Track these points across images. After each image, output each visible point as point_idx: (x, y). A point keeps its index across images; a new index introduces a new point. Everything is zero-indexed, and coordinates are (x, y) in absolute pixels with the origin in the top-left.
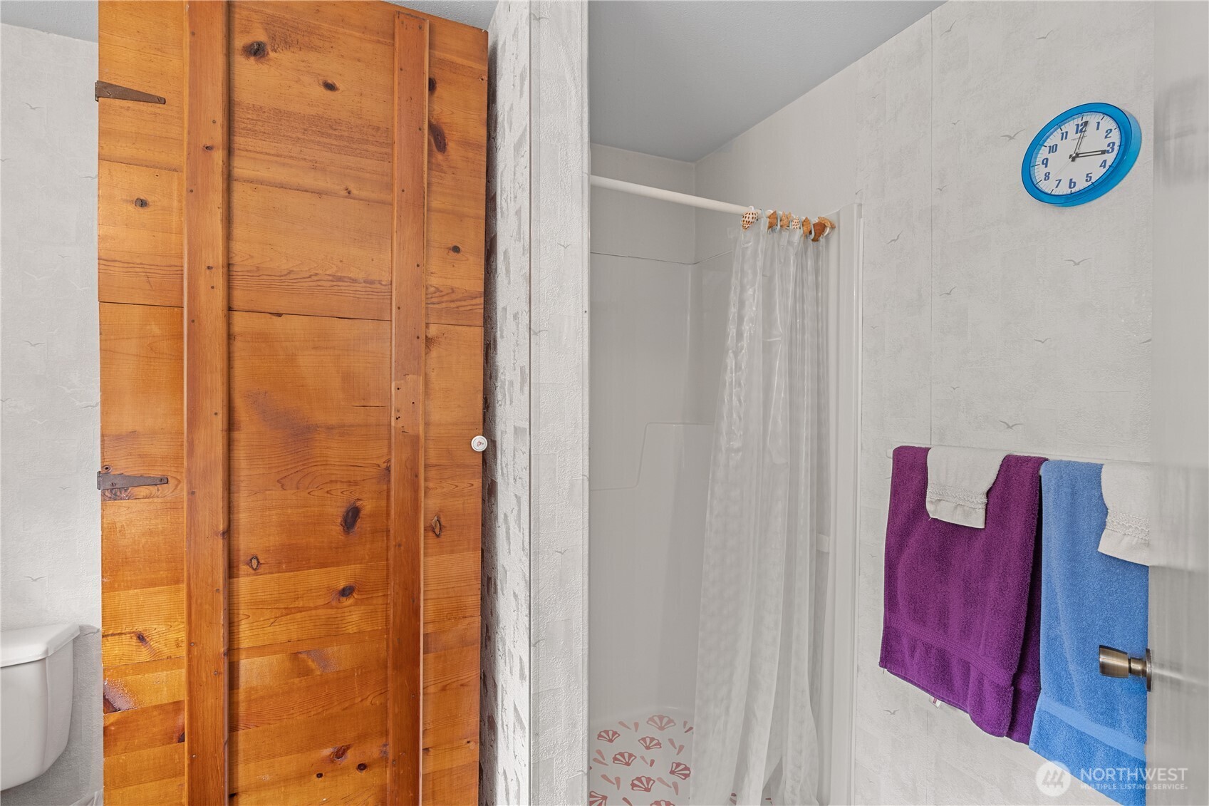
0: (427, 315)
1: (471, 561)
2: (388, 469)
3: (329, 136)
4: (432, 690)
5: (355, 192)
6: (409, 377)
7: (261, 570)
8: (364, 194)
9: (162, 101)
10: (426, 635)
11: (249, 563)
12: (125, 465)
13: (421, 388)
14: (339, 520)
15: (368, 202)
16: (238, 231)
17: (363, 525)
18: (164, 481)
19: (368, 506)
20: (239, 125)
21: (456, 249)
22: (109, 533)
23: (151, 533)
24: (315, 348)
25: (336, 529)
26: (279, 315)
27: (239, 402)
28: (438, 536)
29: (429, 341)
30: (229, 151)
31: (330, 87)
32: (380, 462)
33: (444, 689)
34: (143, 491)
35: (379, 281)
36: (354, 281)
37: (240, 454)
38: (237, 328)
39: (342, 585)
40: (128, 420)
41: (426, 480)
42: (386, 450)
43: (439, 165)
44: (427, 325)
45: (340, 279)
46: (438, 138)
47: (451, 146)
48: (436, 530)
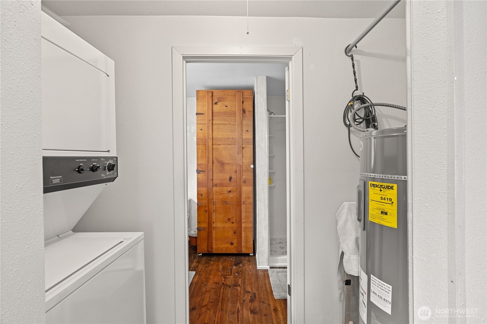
0: (242, 143)
1: (251, 188)
2: (236, 171)
3: (226, 114)
4: (244, 211)
5: (230, 123)
6: (240, 154)
7: (217, 186)
8: (232, 123)
9: (204, 114)
10: (243, 201)
11: (215, 185)
12: (200, 169)
13: (242, 156)
14: (229, 179)
15: (232, 124)
16: (214, 132)
17: (232, 180)
18: (204, 171)
19: (233, 177)
20: (214, 115)
21: (248, 131)
22: (198, 179)
23: (203, 179)
24: (225, 150)
25: (228, 181)
26: (219, 145)
27: (214, 159)
28: (245, 183)
29: (243, 148)
30: (212, 120)
31: (226, 106)
32: (235, 169)
33: (246, 212)
34: (202, 173)
35: (235, 138)
36: (231, 138)
37: (214, 167)
38: (214, 148)
39: (229, 190)
40: (200, 162)
41: (243, 173)
42: (236, 167)
43: (244, 116)
44: (243, 145)
45: (228, 138)
46: (244, 111)
47: (246, 112)
48: (245, 182)
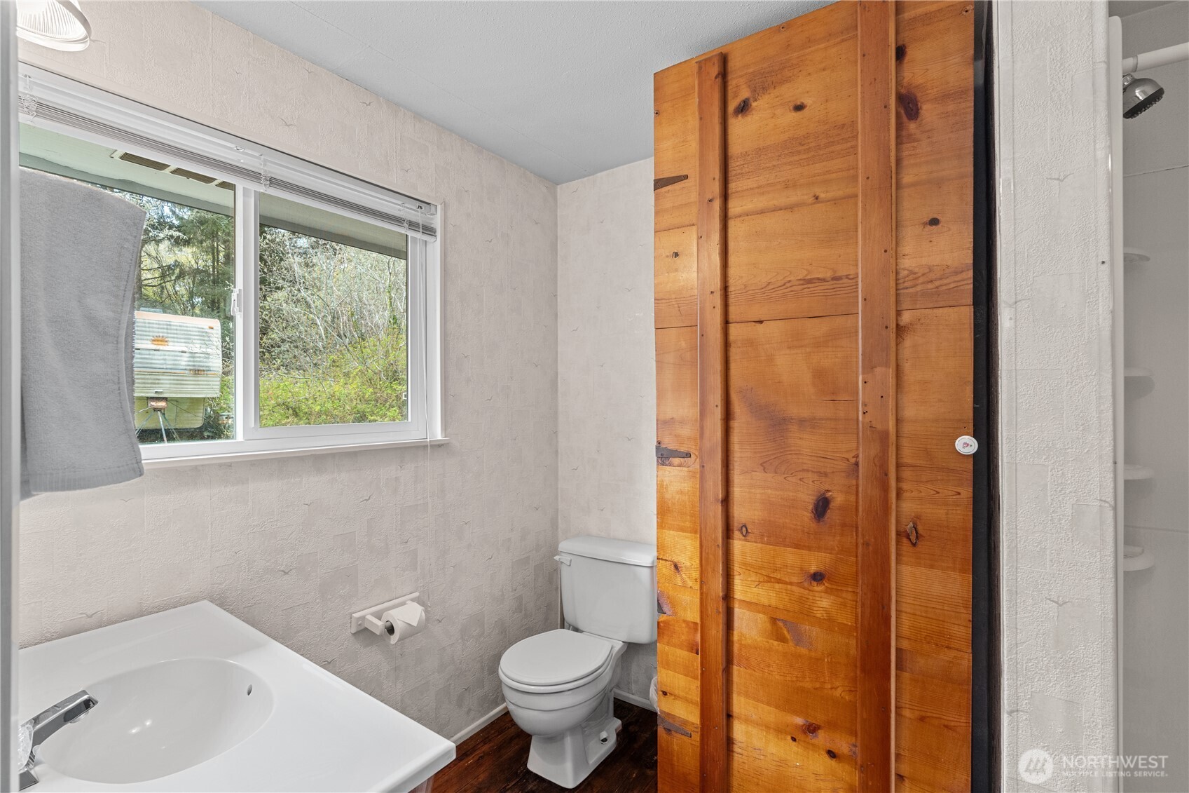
0: (898, 302)
2: (857, 464)
3: (799, 152)
4: (907, 713)
5: (822, 196)
6: (879, 370)
7: (748, 538)
8: (830, 195)
9: (686, 177)
10: (899, 650)
11: (740, 530)
12: (669, 443)
13: (891, 381)
14: (811, 507)
15: (835, 201)
16: (732, 259)
17: (832, 515)
18: (688, 455)
19: (838, 498)
20: (732, 173)
21: (934, 222)
22: (661, 488)
23: (681, 492)
24: (789, 348)
25: (807, 515)
26: (761, 322)
27: (734, 397)
28: (914, 545)
29: (900, 330)
30: (725, 197)
31: (799, 108)
32: (849, 456)
33: (922, 719)
34: (676, 461)
35: (847, 275)
36: (824, 280)
37: (735, 439)
38: (732, 337)
39: (813, 568)
40: (671, 411)
41: (898, 479)
42: (854, 445)
43: (910, 135)
44: (899, 313)
45: (810, 281)
46: (908, 105)
47: (925, 108)
48: (912, 536)
